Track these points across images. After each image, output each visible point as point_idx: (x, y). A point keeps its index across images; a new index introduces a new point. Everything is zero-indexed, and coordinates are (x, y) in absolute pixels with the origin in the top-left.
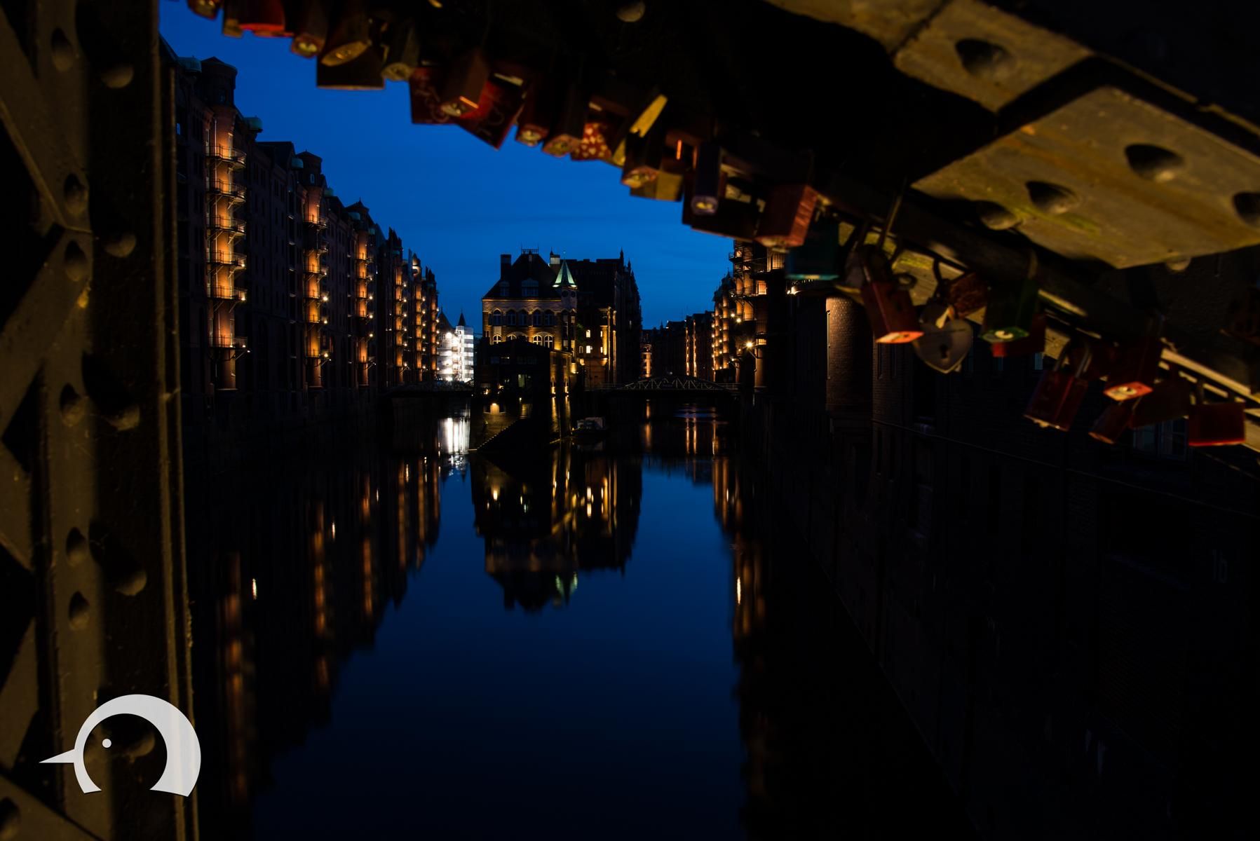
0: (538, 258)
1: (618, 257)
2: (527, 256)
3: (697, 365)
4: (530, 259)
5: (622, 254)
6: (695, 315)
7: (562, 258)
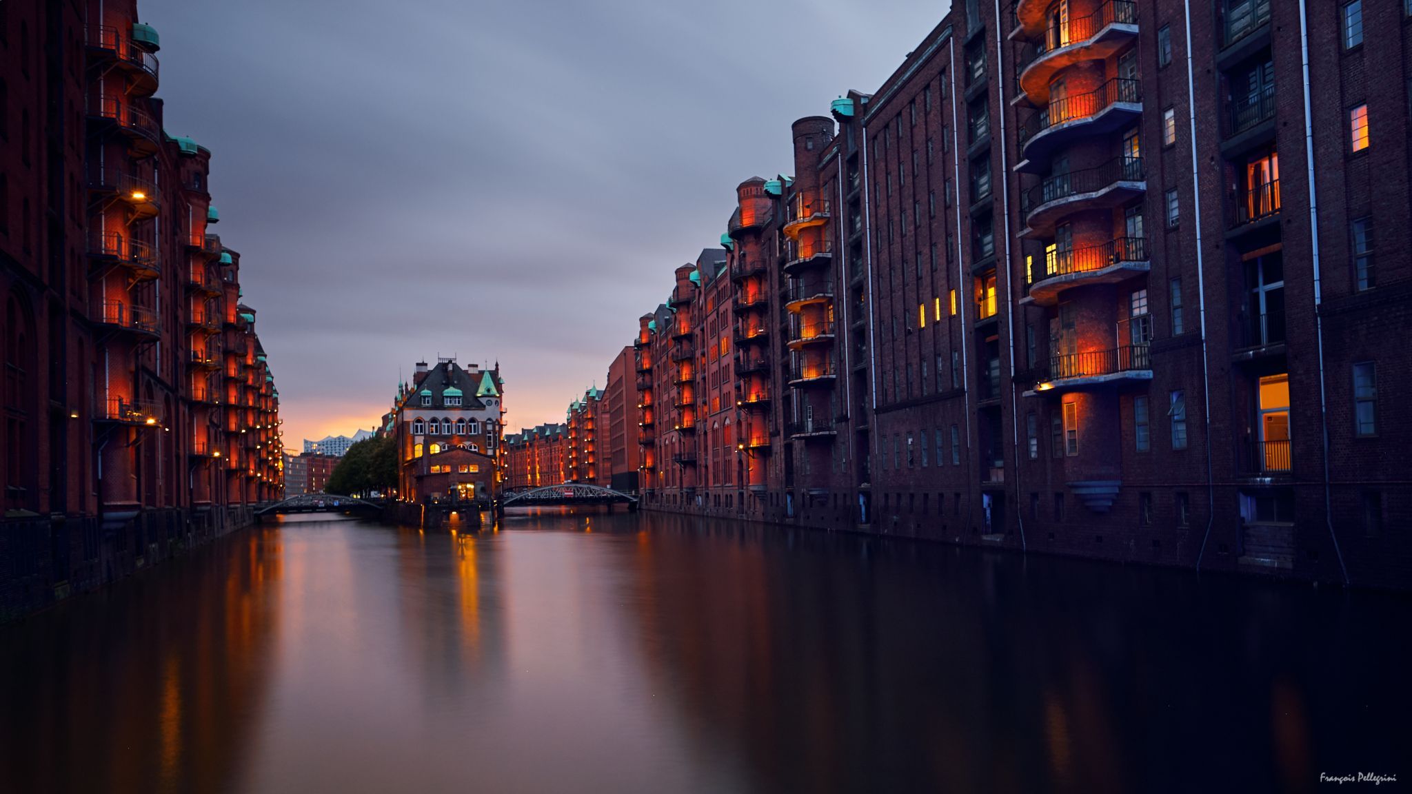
0: (455, 366)
1: (493, 368)
2: (447, 364)
3: (541, 476)
4: (450, 367)
5: (497, 365)
6: (536, 427)
7: (480, 368)
